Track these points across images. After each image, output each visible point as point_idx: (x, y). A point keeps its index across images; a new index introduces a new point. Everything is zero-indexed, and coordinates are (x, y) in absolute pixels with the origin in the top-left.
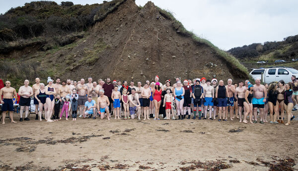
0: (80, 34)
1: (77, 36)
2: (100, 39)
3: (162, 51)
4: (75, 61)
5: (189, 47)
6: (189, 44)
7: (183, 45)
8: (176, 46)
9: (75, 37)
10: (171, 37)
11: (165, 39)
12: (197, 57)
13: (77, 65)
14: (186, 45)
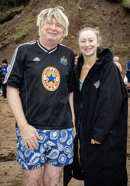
0: (18, 9)
1: (15, 12)
2: (34, 13)
3: (84, 22)
4: (5, 39)
5: (118, 15)
6: (118, 12)
7: (112, 13)
8: (101, 15)
9: (13, 13)
10: (97, 5)
11: (89, 7)
12: (124, 27)
13: (6, 43)
14: (114, 13)
